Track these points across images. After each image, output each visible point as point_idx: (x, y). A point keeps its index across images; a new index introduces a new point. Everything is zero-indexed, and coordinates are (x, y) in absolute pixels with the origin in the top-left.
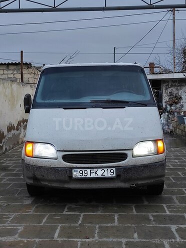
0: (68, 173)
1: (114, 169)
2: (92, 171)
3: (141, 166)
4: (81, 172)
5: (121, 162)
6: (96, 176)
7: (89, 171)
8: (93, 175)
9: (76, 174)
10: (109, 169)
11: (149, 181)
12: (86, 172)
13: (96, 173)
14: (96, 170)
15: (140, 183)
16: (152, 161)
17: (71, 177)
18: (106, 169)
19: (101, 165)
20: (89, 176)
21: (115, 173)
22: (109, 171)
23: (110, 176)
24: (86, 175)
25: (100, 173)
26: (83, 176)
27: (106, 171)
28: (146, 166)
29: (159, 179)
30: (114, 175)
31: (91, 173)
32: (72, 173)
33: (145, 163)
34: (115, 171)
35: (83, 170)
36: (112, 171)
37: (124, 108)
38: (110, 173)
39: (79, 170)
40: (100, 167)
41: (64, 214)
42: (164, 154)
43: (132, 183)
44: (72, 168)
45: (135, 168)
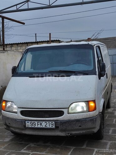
0: (23, 123)
1: (54, 122)
2: (38, 123)
3: (74, 121)
4: (31, 123)
5: (59, 118)
6: (42, 127)
7: (36, 122)
8: (39, 126)
9: (28, 124)
10: (50, 122)
11: (81, 132)
12: (34, 123)
13: (41, 124)
14: (41, 122)
15: (74, 133)
16: (84, 117)
17: (25, 126)
18: (48, 122)
19: (45, 118)
20: (36, 126)
21: (54, 125)
22: (50, 124)
23: (51, 127)
24: (35, 125)
25: (44, 125)
26: (33, 126)
27: (48, 124)
28: (78, 121)
29: (90, 130)
30: (54, 127)
31: (38, 124)
32: (26, 124)
33: (77, 118)
34: (54, 123)
35: (33, 122)
36: (52, 124)
38: (50, 125)
39: (30, 122)
40: (44, 121)
41: (21, 151)
42: (95, 111)
43: (67, 133)
44: (26, 120)
45: (69, 122)
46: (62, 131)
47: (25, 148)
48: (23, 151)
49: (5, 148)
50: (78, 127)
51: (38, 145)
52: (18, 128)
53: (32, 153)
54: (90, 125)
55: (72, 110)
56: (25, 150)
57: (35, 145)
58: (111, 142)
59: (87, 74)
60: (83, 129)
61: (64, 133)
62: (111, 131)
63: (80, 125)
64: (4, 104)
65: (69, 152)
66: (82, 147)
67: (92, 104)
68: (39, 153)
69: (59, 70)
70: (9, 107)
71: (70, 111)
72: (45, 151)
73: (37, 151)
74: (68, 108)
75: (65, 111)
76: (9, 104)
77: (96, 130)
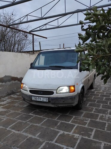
0: (31, 98)
1: (47, 98)
6: (40, 100)
7: (38, 98)
8: (39, 100)
9: (33, 99)
10: (45, 98)
11: (64, 105)
14: (40, 98)
15: (60, 105)
16: (66, 96)
18: (44, 98)
20: (38, 100)
23: (46, 101)
25: (42, 99)
26: (36, 100)
28: (62, 98)
30: (47, 101)
32: (32, 98)
35: (36, 97)
37: (61, 70)
38: (46, 100)
39: (34, 97)
40: (42, 97)
41: (29, 114)
42: (74, 93)
43: (56, 105)
44: (32, 96)
45: (57, 99)
46: (52, 104)
47: (32, 112)
48: (30, 114)
49: (21, 111)
50: (62, 102)
51: (41, 111)
52: (28, 100)
53: (35, 116)
54: (70, 101)
55: (59, 91)
56: (32, 113)
57: (39, 110)
58: (86, 112)
59: (72, 69)
60: (65, 104)
61: (54, 105)
62: (88, 105)
63: (63, 101)
64: (22, 85)
65: (57, 117)
66: (66, 114)
67: (72, 88)
68: (39, 116)
69: (55, 66)
70: (24, 87)
71: (58, 92)
72: (43, 115)
73: (38, 115)
74: (57, 90)
75: (55, 92)
76: (24, 85)
77: (74, 105)
